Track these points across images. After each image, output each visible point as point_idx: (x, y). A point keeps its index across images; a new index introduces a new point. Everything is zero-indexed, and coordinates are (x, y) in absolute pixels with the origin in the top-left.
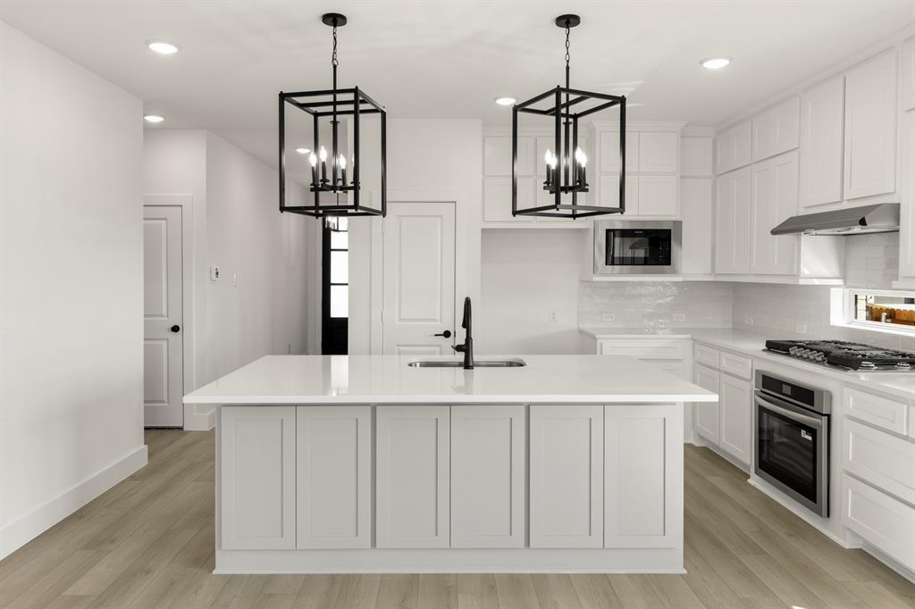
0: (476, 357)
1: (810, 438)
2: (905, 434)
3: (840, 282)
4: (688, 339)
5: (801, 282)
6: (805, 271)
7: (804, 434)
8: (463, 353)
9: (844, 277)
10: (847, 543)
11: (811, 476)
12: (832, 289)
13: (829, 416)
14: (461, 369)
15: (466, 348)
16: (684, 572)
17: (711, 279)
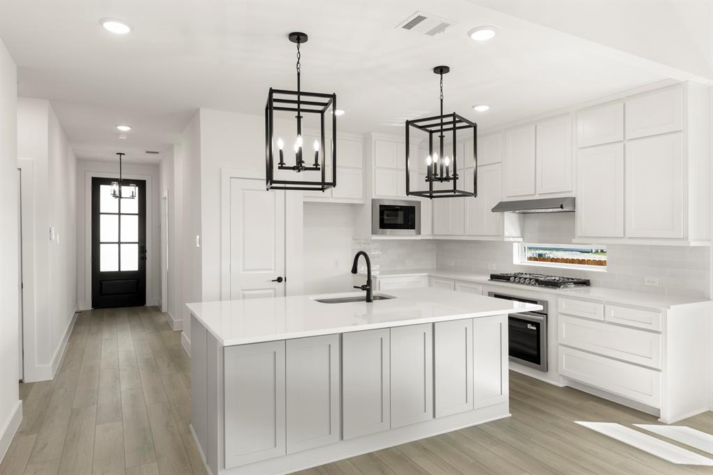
0: (374, 293)
1: (535, 328)
2: (603, 319)
3: (521, 240)
4: (425, 276)
5: (506, 240)
6: (506, 233)
7: (529, 326)
8: (366, 292)
9: (523, 236)
10: (561, 384)
11: (536, 353)
12: (514, 244)
13: (546, 314)
14: (365, 302)
15: (367, 287)
16: (510, 415)
17: (431, 238)
